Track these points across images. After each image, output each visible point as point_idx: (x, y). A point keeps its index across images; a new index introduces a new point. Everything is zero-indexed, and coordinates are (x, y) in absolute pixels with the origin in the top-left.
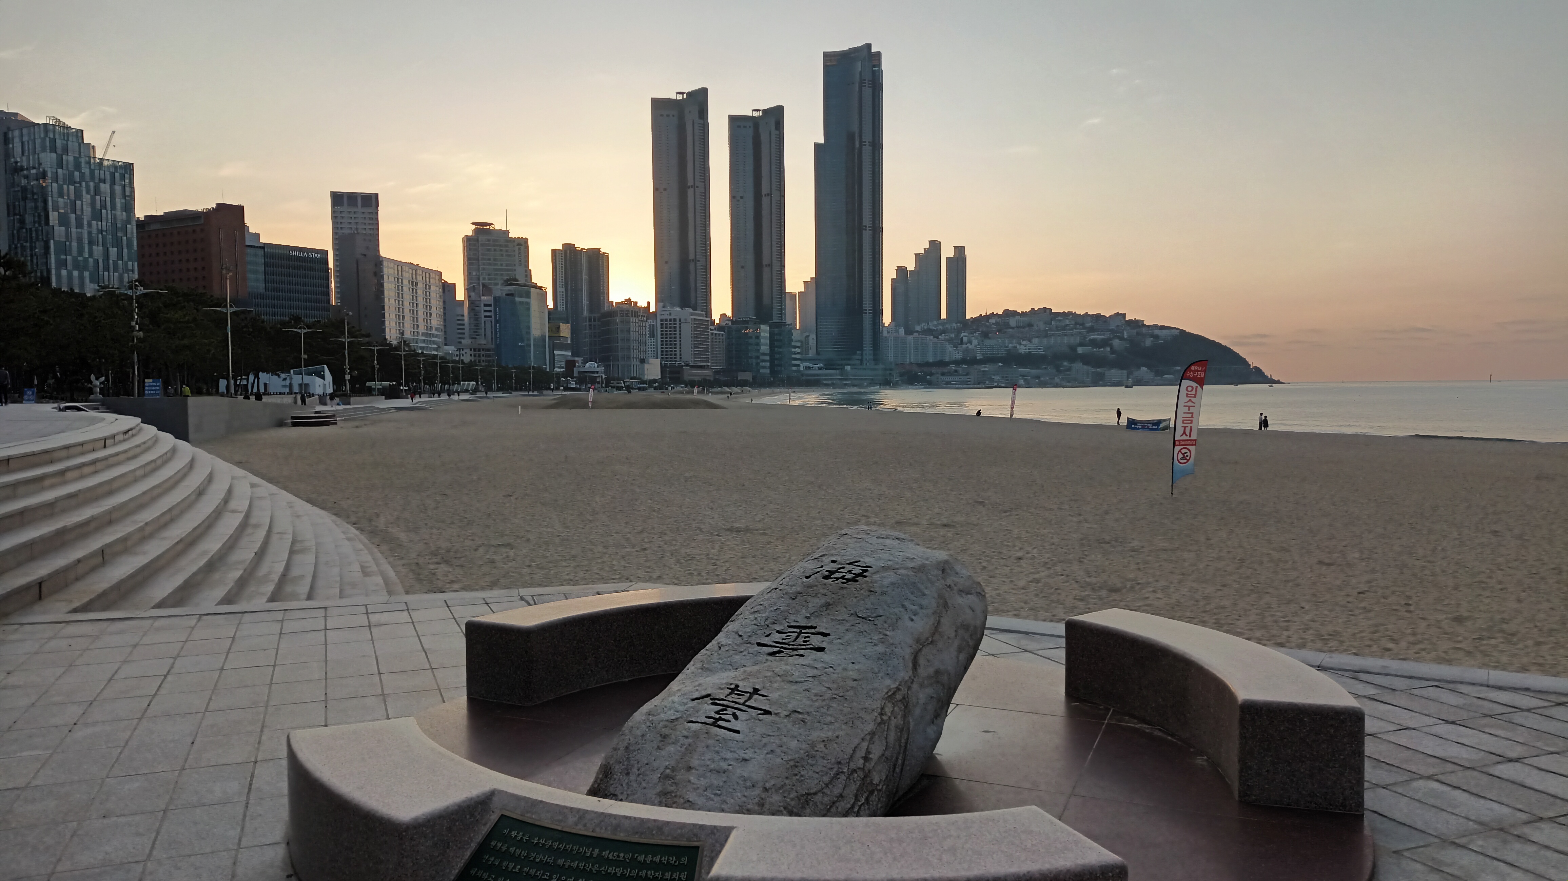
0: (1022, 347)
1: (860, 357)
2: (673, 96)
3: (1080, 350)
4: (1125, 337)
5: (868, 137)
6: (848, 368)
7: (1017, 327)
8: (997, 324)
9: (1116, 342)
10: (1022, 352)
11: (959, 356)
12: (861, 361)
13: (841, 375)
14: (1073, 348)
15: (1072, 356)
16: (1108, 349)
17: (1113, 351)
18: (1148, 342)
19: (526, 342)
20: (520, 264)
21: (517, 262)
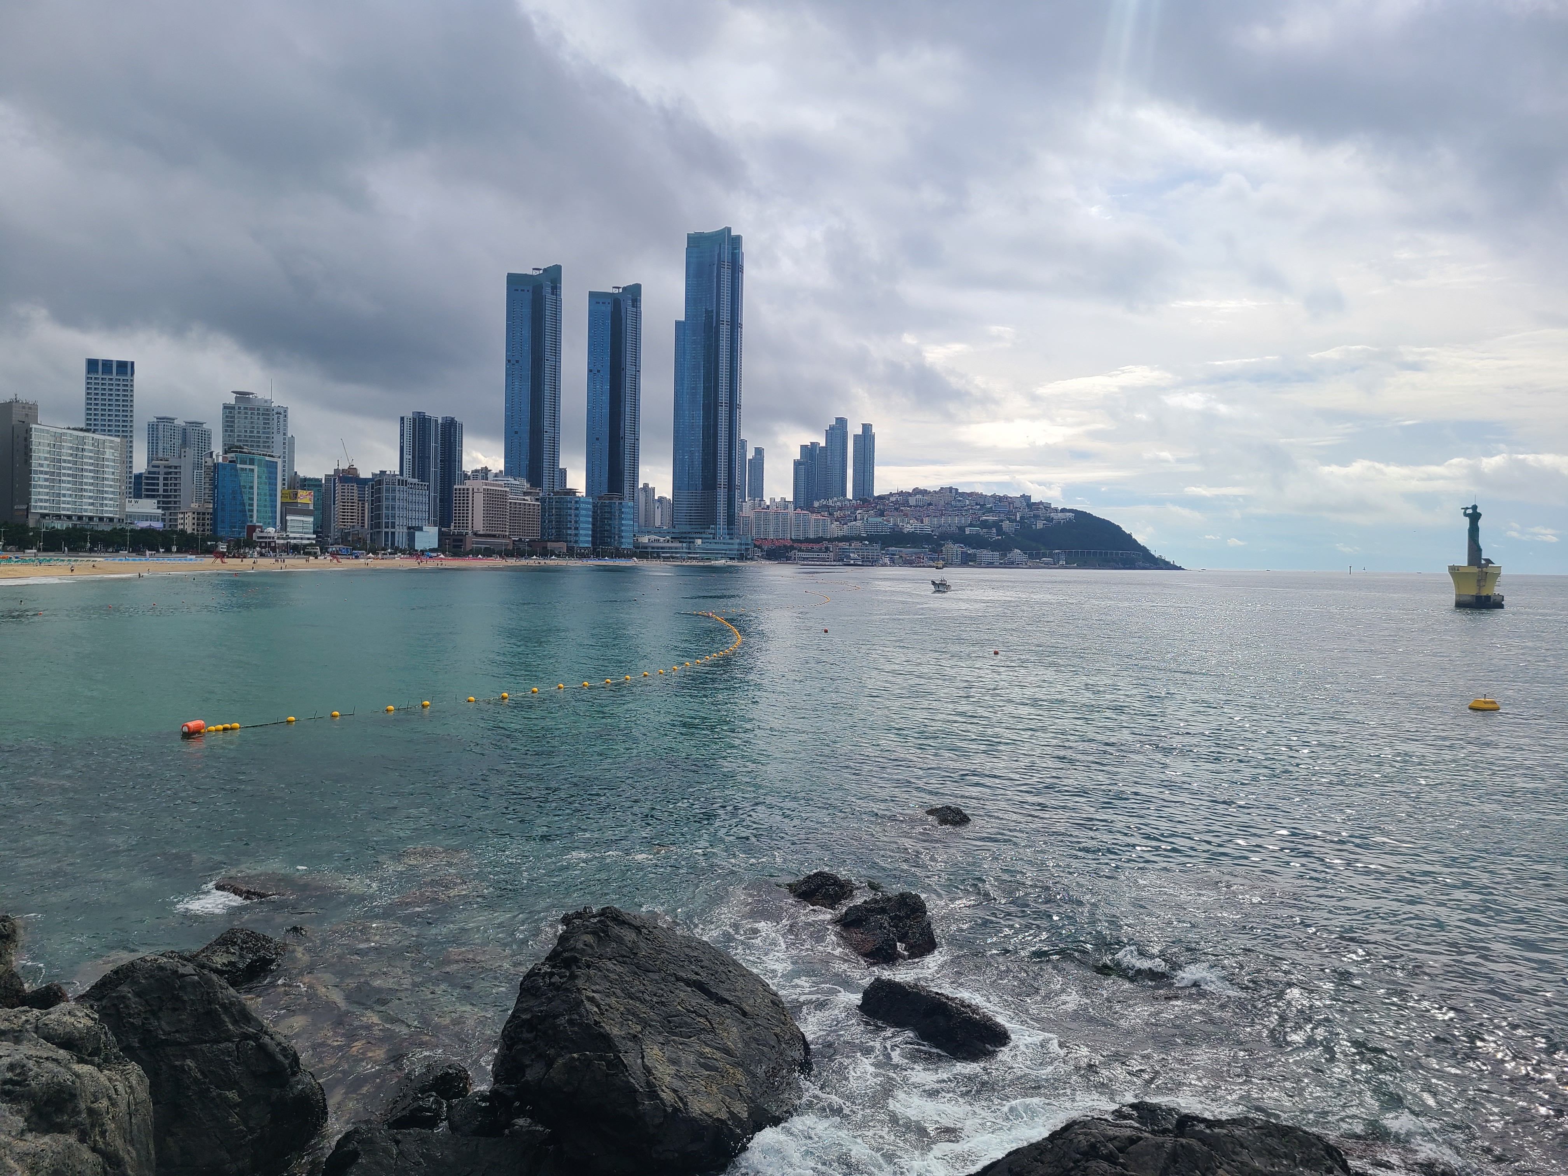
0: (909, 526)
1: (713, 531)
2: (530, 272)
3: (968, 531)
4: (1018, 519)
5: (725, 316)
6: (699, 541)
7: (916, 507)
8: (897, 502)
9: (1006, 525)
10: (906, 531)
11: (841, 534)
12: (715, 534)
13: (689, 549)
14: (962, 529)
15: (960, 537)
16: (994, 530)
17: (1000, 531)
18: (1040, 525)
19: (247, 507)
20: (278, 432)
21: (275, 431)
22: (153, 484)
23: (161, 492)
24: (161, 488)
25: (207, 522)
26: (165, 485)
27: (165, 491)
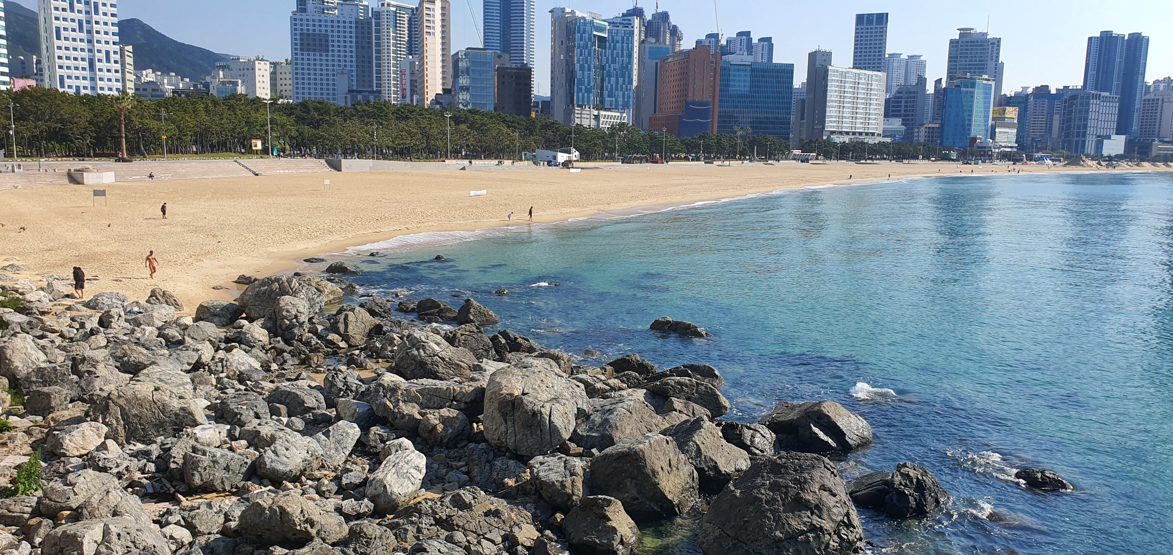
19: (967, 122)
20: (992, 60)
21: (989, 58)
22: (897, 107)
23: (903, 112)
24: (903, 109)
25: (935, 134)
26: (906, 106)
27: (905, 111)
